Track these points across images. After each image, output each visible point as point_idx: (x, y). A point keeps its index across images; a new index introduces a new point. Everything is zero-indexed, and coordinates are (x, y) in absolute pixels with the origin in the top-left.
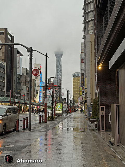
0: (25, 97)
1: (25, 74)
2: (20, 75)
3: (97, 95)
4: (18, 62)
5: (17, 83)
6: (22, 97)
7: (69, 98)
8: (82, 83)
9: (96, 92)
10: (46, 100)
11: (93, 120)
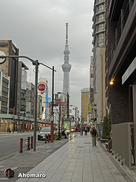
0: (30, 115)
1: (30, 89)
2: (24, 90)
3: (108, 112)
4: (23, 77)
5: (22, 99)
6: (26, 114)
7: (78, 116)
8: (92, 99)
9: (107, 109)
10: (52, 117)
11: (103, 139)
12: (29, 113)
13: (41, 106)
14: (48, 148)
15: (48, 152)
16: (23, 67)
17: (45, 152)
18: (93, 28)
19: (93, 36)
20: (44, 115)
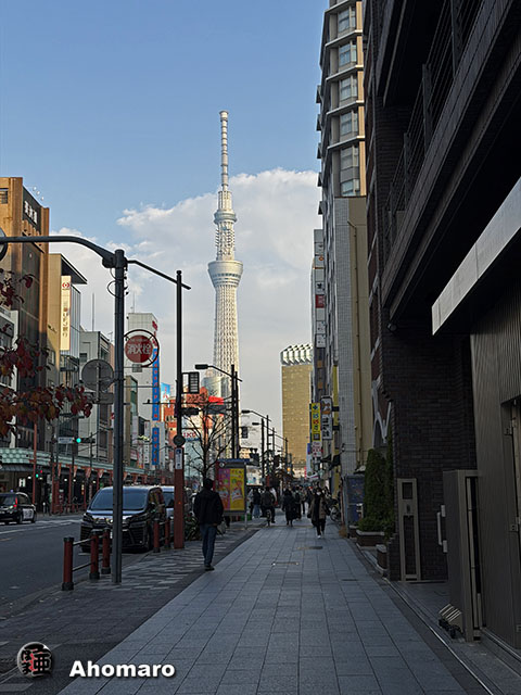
1: (93, 355)
2: (72, 359)
3: (384, 435)
6: (80, 448)
7: (271, 447)
8: (321, 387)
9: (378, 422)
10: (179, 457)
11: (368, 533)
12: (93, 442)
13: (135, 417)
14: (165, 569)
15: (167, 585)
16: (64, 274)
17: (156, 585)
18: (318, 129)
19: (319, 157)
20: (147, 448)
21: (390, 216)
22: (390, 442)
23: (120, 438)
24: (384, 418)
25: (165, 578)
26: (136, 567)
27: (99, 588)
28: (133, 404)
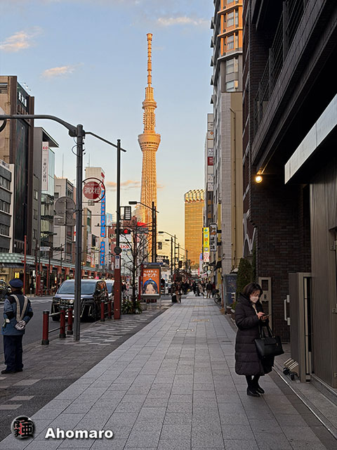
0: (63, 254)
1: (63, 194)
2: (49, 196)
4: (45, 164)
5: (43, 218)
6: (54, 254)
7: (177, 255)
8: (210, 217)
9: (246, 240)
12: (63, 250)
13: (89, 235)
14: (108, 332)
15: (109, 342)
16: (44, 140)
17: (102, 342)
18: (212, 46)
19: (212, 65)
20: (97, 254)
21: (259, 105)
22: (255, 253)
23: (79, 248)
24: (251, 238)
25: (108, 338)
26: (89, 331)
27: (65, 344)
28: (88, 226)
